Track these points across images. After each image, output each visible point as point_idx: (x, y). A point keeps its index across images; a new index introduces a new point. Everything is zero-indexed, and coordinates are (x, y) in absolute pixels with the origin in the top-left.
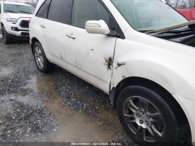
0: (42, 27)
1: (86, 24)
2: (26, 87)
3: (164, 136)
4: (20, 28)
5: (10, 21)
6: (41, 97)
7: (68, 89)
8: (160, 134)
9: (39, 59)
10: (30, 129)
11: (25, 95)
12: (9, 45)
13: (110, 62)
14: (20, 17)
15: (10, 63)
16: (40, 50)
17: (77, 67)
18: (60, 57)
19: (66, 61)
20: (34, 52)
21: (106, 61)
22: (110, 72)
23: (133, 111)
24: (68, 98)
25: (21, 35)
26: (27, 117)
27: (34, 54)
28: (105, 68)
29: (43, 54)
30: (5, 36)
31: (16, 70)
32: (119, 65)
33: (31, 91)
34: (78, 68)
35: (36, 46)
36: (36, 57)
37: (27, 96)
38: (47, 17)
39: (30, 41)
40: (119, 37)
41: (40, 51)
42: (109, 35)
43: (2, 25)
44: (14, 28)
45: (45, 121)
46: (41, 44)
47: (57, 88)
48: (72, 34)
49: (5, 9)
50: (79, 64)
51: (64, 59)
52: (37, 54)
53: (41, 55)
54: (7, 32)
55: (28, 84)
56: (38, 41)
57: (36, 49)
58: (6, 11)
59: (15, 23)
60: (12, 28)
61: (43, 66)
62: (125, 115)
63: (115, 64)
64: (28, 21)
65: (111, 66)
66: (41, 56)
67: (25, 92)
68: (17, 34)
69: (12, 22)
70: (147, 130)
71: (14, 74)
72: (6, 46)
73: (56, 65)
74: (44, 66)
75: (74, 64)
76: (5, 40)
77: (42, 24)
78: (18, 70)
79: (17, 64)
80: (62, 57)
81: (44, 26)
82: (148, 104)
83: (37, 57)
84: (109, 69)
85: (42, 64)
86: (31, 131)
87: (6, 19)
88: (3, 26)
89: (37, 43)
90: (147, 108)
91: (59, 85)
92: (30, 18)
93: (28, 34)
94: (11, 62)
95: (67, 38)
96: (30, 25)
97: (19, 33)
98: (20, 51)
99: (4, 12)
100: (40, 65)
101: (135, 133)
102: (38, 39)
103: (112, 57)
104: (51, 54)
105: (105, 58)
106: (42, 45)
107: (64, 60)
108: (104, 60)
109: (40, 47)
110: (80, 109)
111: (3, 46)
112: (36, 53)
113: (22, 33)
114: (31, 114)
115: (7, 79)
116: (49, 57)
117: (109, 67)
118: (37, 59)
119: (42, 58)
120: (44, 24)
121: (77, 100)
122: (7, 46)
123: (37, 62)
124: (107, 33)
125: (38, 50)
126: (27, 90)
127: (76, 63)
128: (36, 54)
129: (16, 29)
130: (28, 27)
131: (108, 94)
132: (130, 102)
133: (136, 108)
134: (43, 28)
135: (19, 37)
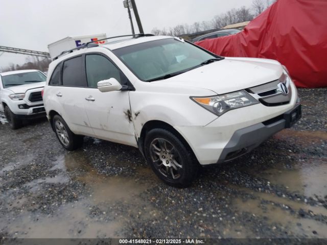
0: (58, 96)
1: (98, 85)
2: (53, 169)
3: (183, 167)
4: (29, 103)
5: (15, 97)
6: (72, 174)
7: (102, 159)
8: (181, 166)
9: (63, 135)
10: (65, 200)
11: (54, 176)
12: (20, 129)
13: (129, 114)
14: (26, 89)
15: (27, 150)
16: (61, 123)
17: (103, 129)
18: (85, 125)
19: (91, 127)
20: (54, 128)
21: (126, 114)
22: (132, 124)
23: (158, 154)
24: (102, 167)
25: (33, 112)
26: (60, 192)
27: (55, 131)
28: (127, 121)
29: (66, 127)
30: (12, 119)
31: (37, 155)
32: (137, 115)
33: (60, 171)
34: (105, 130)
35: (56, 120)
36: (58, 134)
37: (56, 176)
38: (62, 84)
39: (48, 116)
40: (131, 90)
41: (62, 125)
42: (123, 90)
43: (5, 104)
44: (22, 105)
45: (80, 191)
46: (61, 116)
47: (88, 162)
48: (91, 96)
49: (4, 83)
50: (105, 126)
51: (89, 125)
52: (59, 129)
53: (63, 129)
54: (12, 113)
55: (54, 165)
56: (56, 113)
57: (57, 123)
58: (6, 85)
59: (22, 99)
60: (19, 106)
61: (68, 142)
62: (154, 161)
63: (133, 116)
64: (41, 92)
65: (131, 118)
66: (64, 131)
67: (53, 174)
68: (27, 113)
69: (18, 99)
70: (172, 167)
71: (36, 160)
72: (15, 132)
73: (84, 136)
74: (70, 142)
75: (100, 127)
76: (11, 125)
77: (57, 93)
78: (39, 155)
79: (36, 148)
80: (86, 124)
81: (60, 95)
82: (165, 143)
83: (60, 132)
84: (131, 122)
85: (67, 140)
86: (67, 202)
87: (9, 96)
88: (6, 107)
89: (56, 116)
90: (166, 147)
91: (91, 158)
92: (43, 87)
93: (43, 109)
94: (29, 148)
95: (87, 101)
96: (44, 97)
97: (30, 111)
98: (36, 133)
99: (4, 88)
100: (65, 142)
101: (166, 176)
102: (57, 111)
103: (130, 109)
104: (74, 124)
105: (124, 112)
106: (63, 117)
107: (89, 127)
108: (124, 114)
109: (61, 119)
110: (116, 174)
111: (12, 133)
112: (57, 128)
113: (34, 110)
114: (64, 189)
115: (29, 166)
116: (74, 128)
117: (130, 120)
118: (60, 136)
119: (66, 132)
120: (60, 93)
121: (113, 167)
122: (17, 131)
123: (61, 139)
124: (120, 89)
125: (59, 124)
126: (55, 170)
127: (101, 125)
128: (57, 130)
129: (26, 106)
130: (42, 100)
131: (137, 147)
132: (153, 147)
133: (159, 150)
134: (60, 97)
135: (30, 116)
